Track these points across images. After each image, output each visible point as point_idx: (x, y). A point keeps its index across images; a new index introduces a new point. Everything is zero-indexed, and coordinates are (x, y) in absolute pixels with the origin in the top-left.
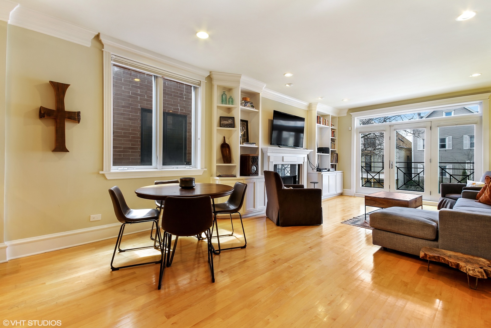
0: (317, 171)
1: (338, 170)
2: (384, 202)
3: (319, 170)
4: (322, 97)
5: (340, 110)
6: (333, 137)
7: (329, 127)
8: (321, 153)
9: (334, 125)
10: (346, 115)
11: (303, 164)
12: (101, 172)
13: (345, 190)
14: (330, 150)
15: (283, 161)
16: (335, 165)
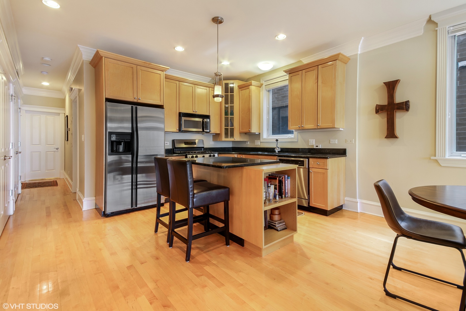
12: (433, 158)
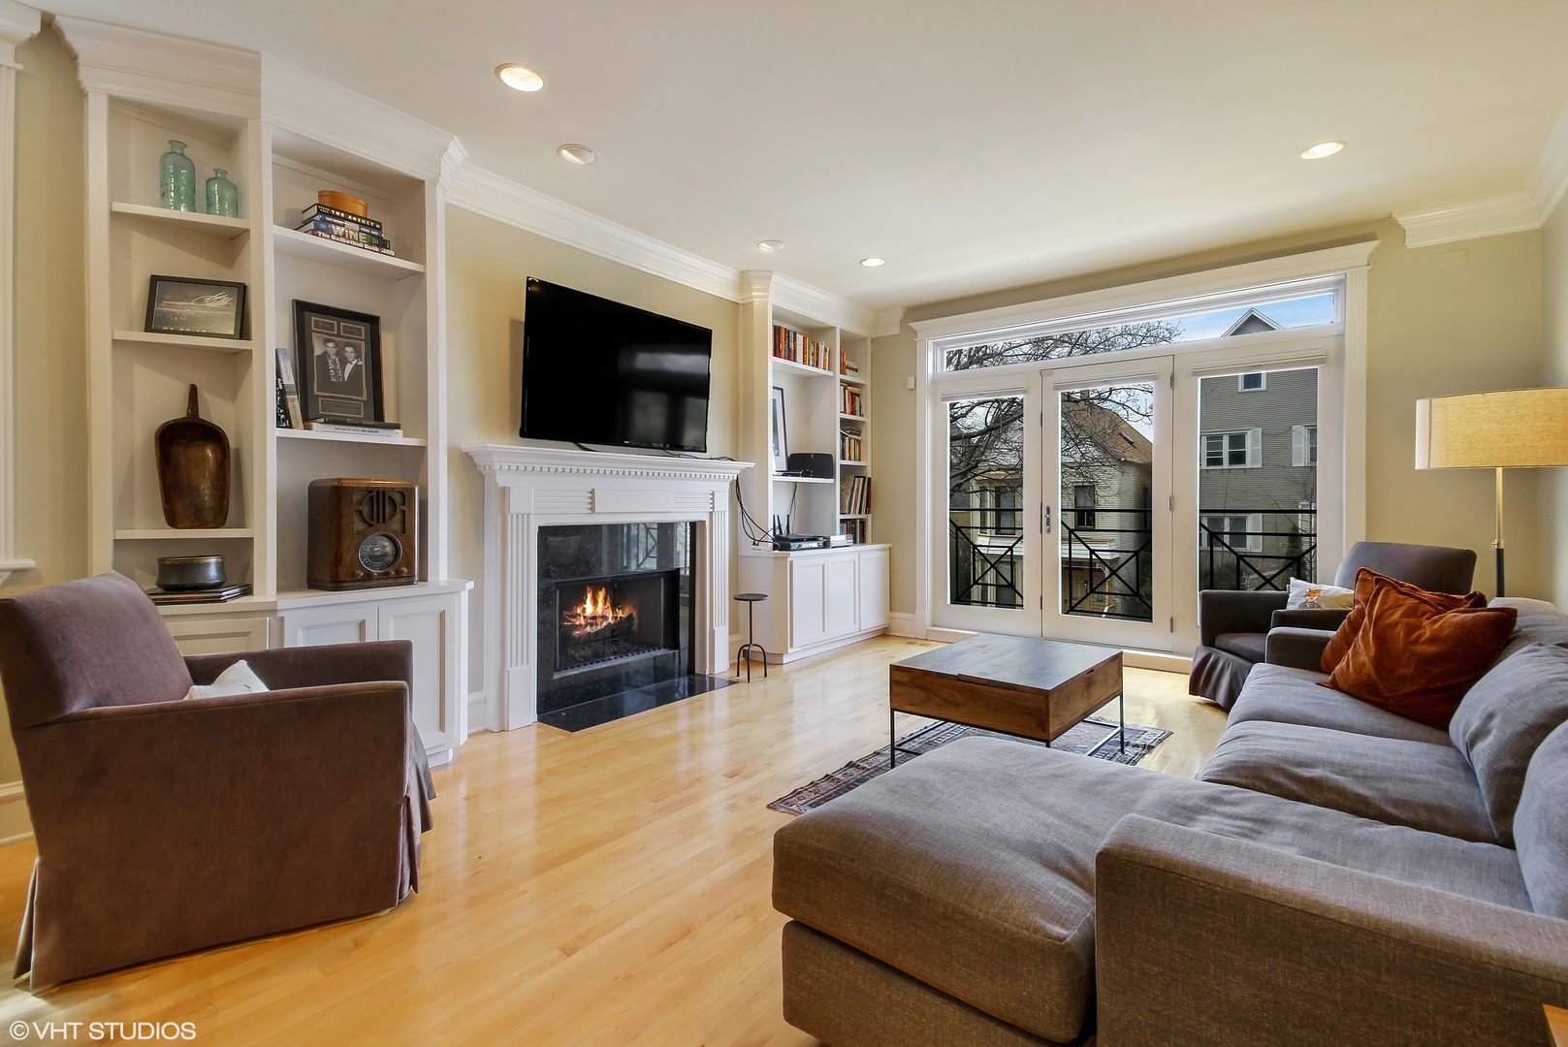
0: (775, 547)
1: (873, 542)
2: (959, 698)
3: (783, 543)
4: (770, 242)
5: (876, 310)
6: (853, 413)
7: (830, 374)
8: (798, 475)
9: (857, 370)
10: (896, 330)
11: (706, 518)
13: (895, 615)
14: (838, 462)
15: (592, 509)
16: (863, 523)
